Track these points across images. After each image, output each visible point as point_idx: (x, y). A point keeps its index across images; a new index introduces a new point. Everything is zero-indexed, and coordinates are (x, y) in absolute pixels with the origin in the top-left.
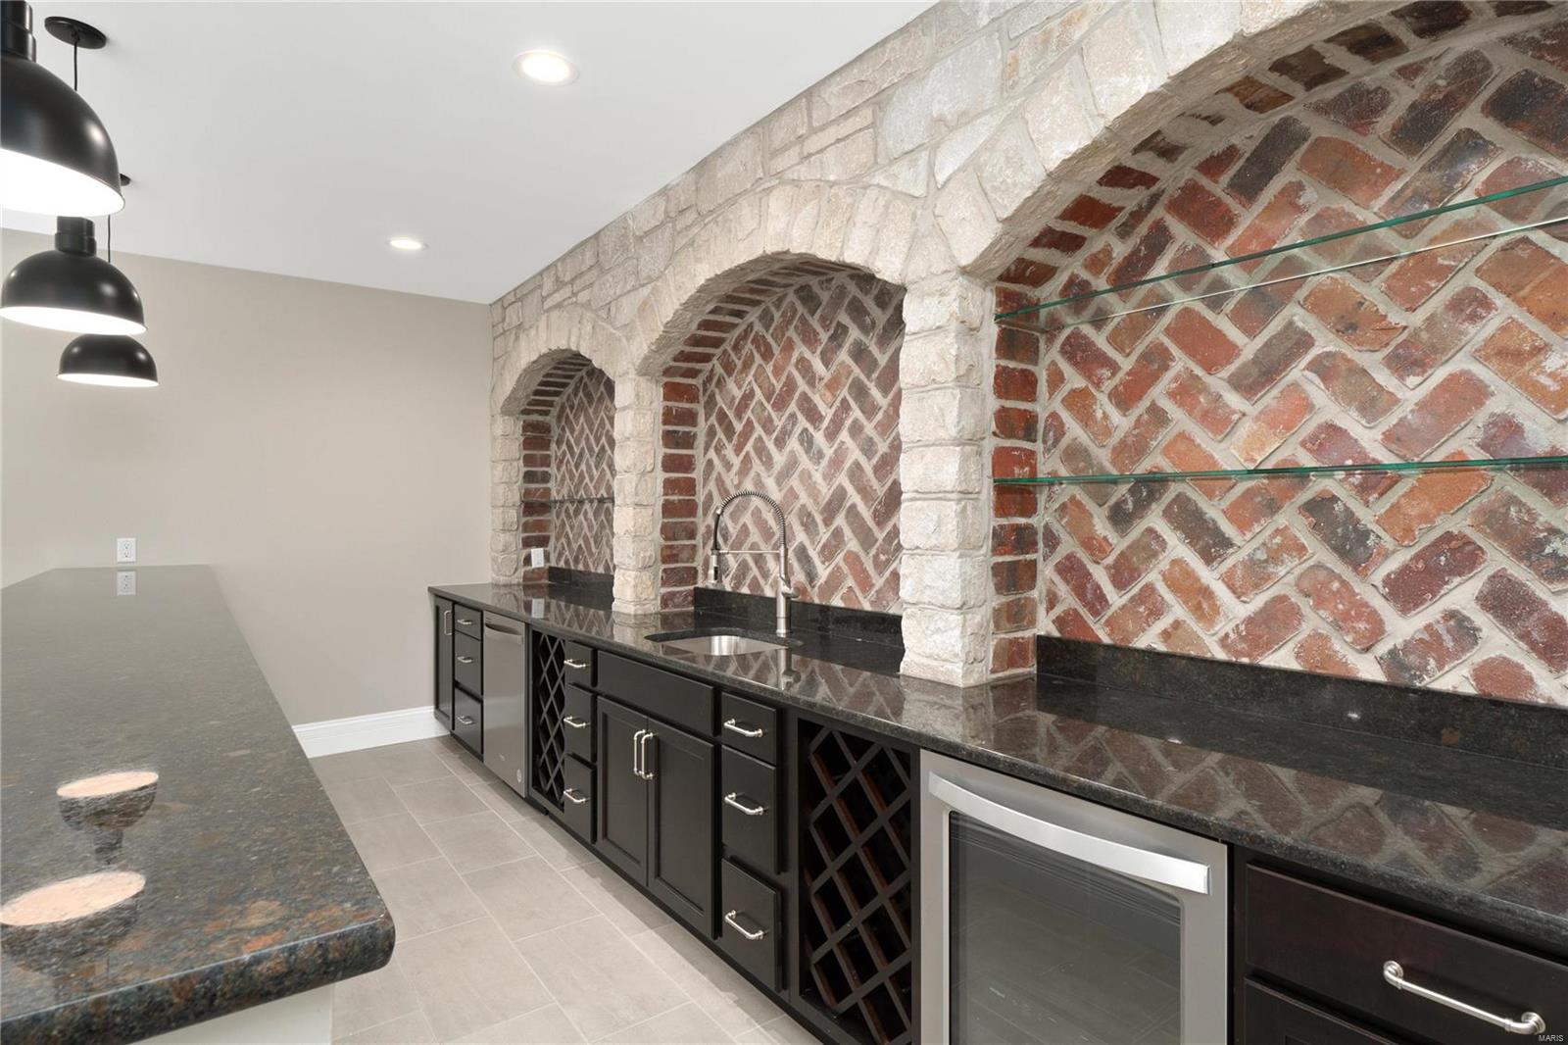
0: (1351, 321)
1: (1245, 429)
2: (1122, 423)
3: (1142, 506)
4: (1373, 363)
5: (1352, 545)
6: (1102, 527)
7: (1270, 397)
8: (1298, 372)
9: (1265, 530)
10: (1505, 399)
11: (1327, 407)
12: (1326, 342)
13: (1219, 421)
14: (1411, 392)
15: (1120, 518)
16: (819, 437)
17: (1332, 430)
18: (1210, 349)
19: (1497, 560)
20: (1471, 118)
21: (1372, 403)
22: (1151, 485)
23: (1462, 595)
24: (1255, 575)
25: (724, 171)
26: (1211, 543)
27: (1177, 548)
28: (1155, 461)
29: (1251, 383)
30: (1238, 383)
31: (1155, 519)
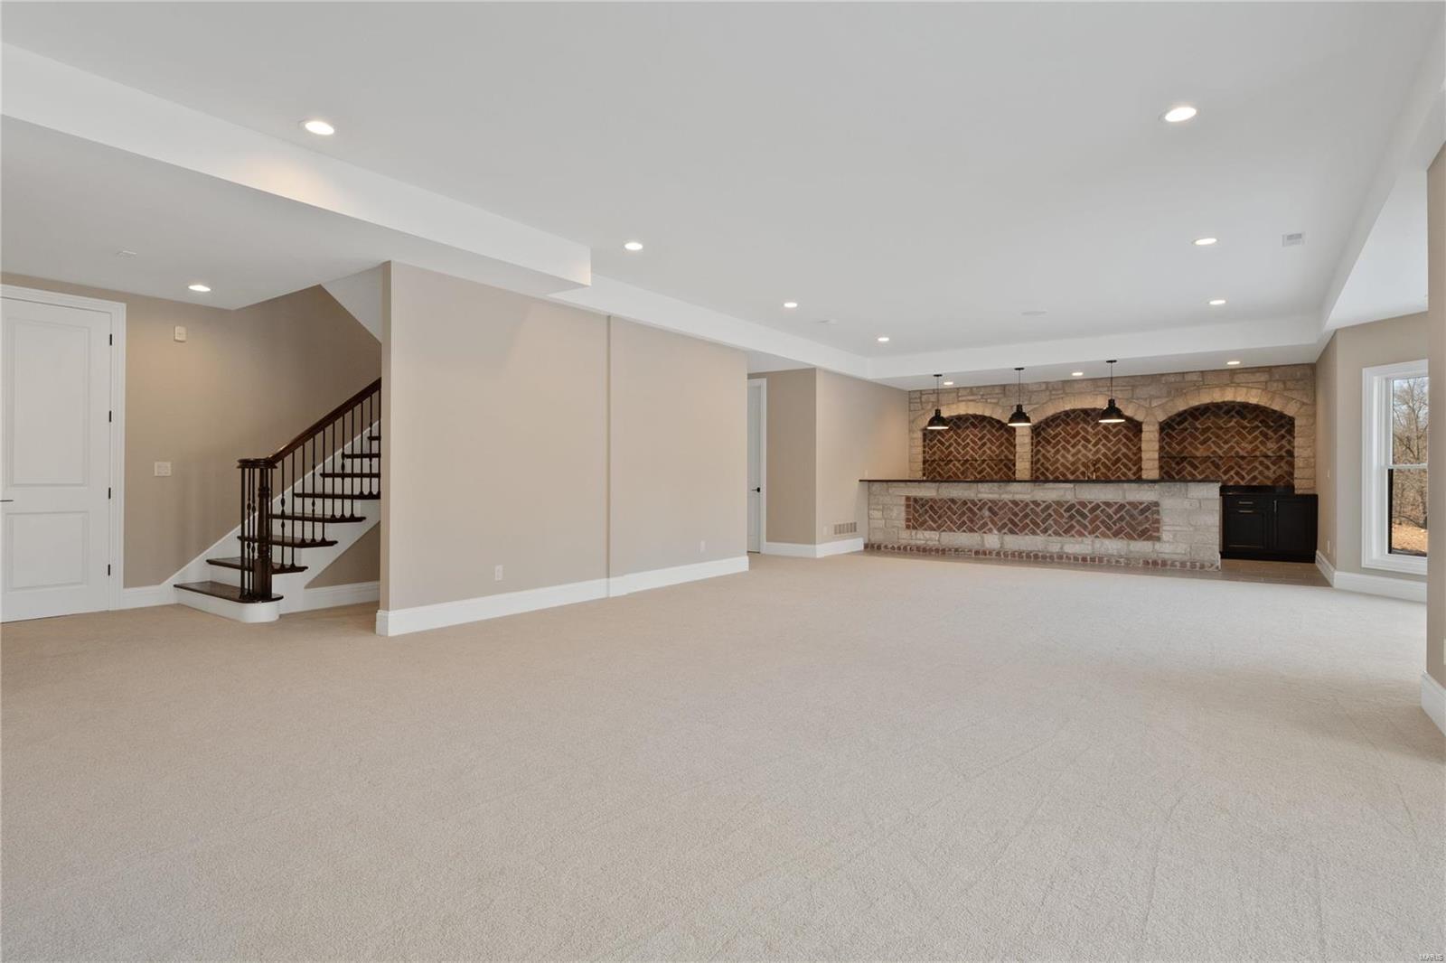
0: (1218, 436)
1: (1201, 450)
2: (1178, 448)
3: (1182, 462)
4: (1221, 442)
5: (1218, 467)
6: (1174, 465)
7: (1205, 446)
8: (1209, 443)
9: (1204, 466)
10: (1237, 449)
11: (1214, 448)
12: (1214, 439)
13: (1197, 449)
14: (1226, 447)
15: (1178, 464)
16: (1090, 446)
17: (1215, 451)
18: (1196, 438)
19: (1237, 468)
20: (1233, 413)
21: (1220, 448)
22: (1184, 459)
23: (1232, 473)
24: (1203, 472)
25: (1076, 386)
26: (1195, 467)
27: (1189, 468)
28: (1184, 454)
29: (1203, 443)
30: (1199, 443)
31: (1185, 464)
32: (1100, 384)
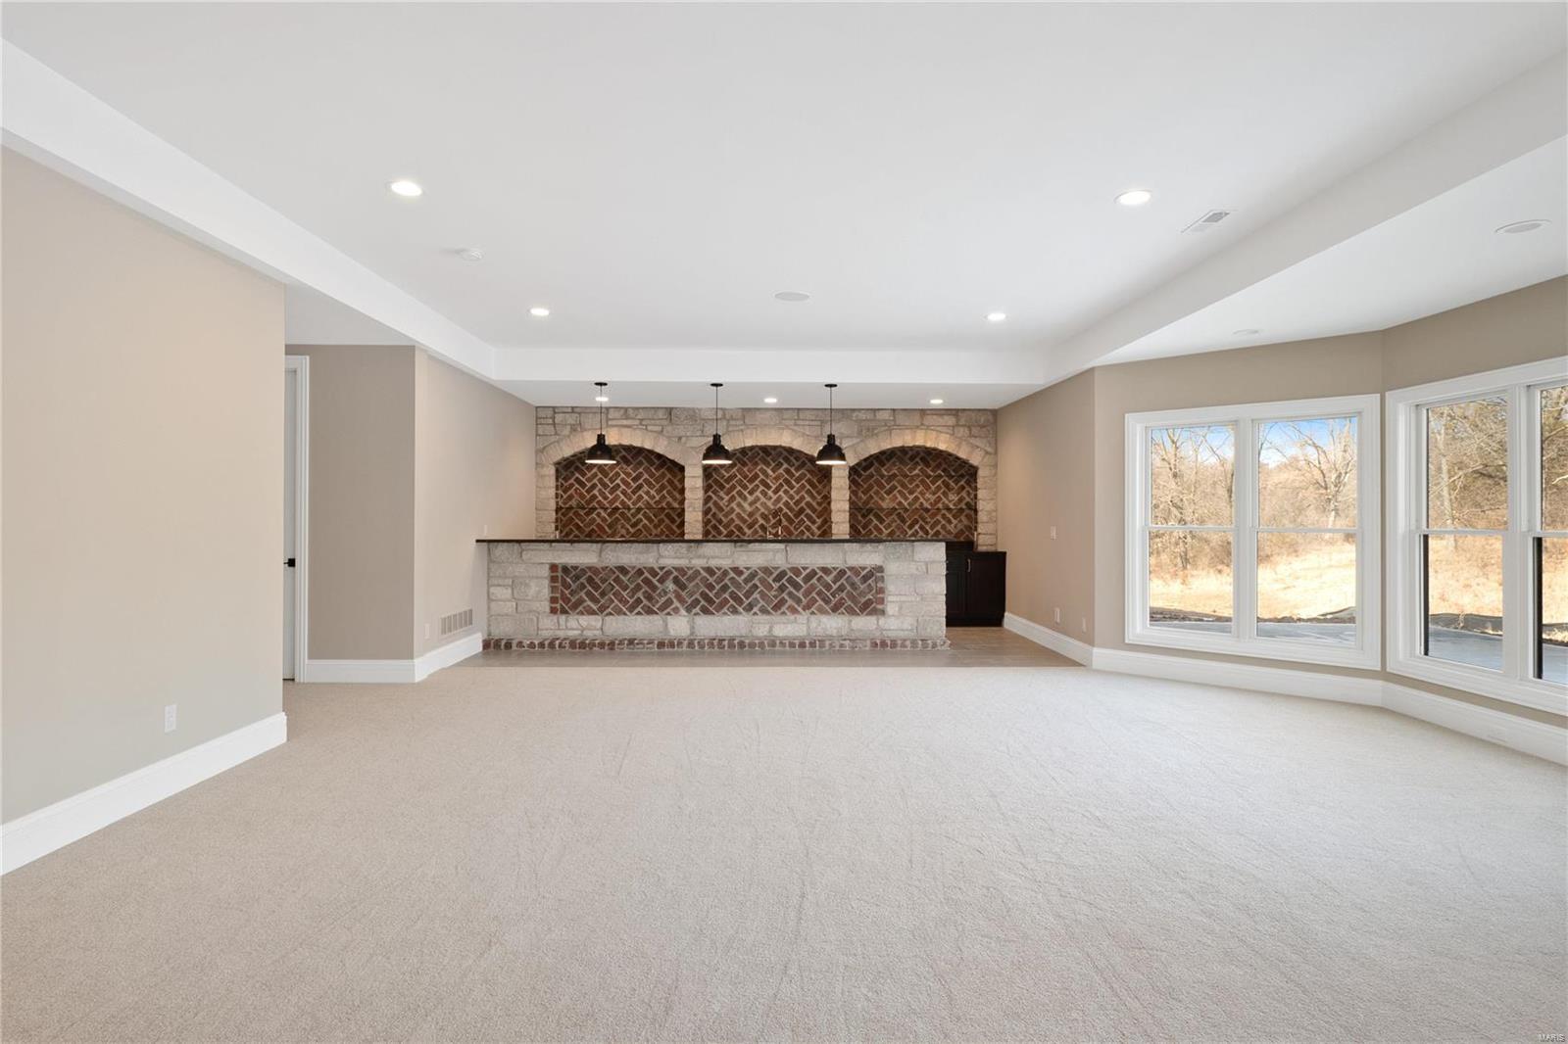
0: (903, 485)
1: (887, 501)
2: (864, 498)
3: (869, 514)
4: (906, 492)
5: (903, 521)
6: (860, 518)
7: (891, 496)
8: (895, 492)
9: (891, 518)
10: (922, 500)
11: (900, 499)
12: (899, 488)
13: (883, 499)
14: (911, 497)
15: (864, 516)
16: (770, 493)
17: (900, 502)
18: (882, 487)
19: (921, 522)
20: (918, 459)
21: (906, 499)
22: (870, 511)
23: (917, 527)
24: (889, 525)
25: (759, 416)
26: (882, 521)
27: (875, 522)
28: (871, 505)
29: (888, 493)
30: (885, 492)
31: (871, 517)
32: (787, 415)
